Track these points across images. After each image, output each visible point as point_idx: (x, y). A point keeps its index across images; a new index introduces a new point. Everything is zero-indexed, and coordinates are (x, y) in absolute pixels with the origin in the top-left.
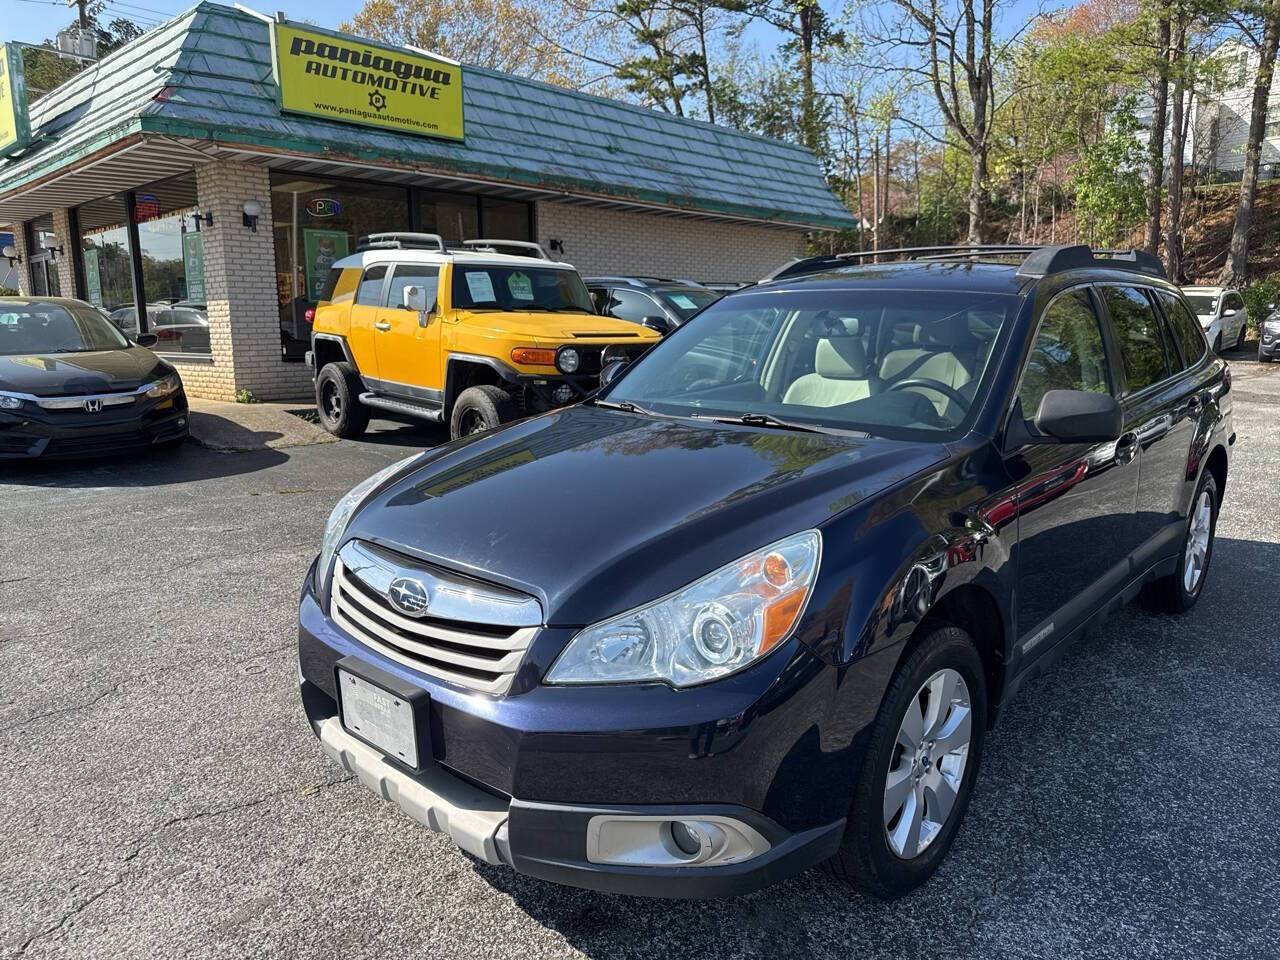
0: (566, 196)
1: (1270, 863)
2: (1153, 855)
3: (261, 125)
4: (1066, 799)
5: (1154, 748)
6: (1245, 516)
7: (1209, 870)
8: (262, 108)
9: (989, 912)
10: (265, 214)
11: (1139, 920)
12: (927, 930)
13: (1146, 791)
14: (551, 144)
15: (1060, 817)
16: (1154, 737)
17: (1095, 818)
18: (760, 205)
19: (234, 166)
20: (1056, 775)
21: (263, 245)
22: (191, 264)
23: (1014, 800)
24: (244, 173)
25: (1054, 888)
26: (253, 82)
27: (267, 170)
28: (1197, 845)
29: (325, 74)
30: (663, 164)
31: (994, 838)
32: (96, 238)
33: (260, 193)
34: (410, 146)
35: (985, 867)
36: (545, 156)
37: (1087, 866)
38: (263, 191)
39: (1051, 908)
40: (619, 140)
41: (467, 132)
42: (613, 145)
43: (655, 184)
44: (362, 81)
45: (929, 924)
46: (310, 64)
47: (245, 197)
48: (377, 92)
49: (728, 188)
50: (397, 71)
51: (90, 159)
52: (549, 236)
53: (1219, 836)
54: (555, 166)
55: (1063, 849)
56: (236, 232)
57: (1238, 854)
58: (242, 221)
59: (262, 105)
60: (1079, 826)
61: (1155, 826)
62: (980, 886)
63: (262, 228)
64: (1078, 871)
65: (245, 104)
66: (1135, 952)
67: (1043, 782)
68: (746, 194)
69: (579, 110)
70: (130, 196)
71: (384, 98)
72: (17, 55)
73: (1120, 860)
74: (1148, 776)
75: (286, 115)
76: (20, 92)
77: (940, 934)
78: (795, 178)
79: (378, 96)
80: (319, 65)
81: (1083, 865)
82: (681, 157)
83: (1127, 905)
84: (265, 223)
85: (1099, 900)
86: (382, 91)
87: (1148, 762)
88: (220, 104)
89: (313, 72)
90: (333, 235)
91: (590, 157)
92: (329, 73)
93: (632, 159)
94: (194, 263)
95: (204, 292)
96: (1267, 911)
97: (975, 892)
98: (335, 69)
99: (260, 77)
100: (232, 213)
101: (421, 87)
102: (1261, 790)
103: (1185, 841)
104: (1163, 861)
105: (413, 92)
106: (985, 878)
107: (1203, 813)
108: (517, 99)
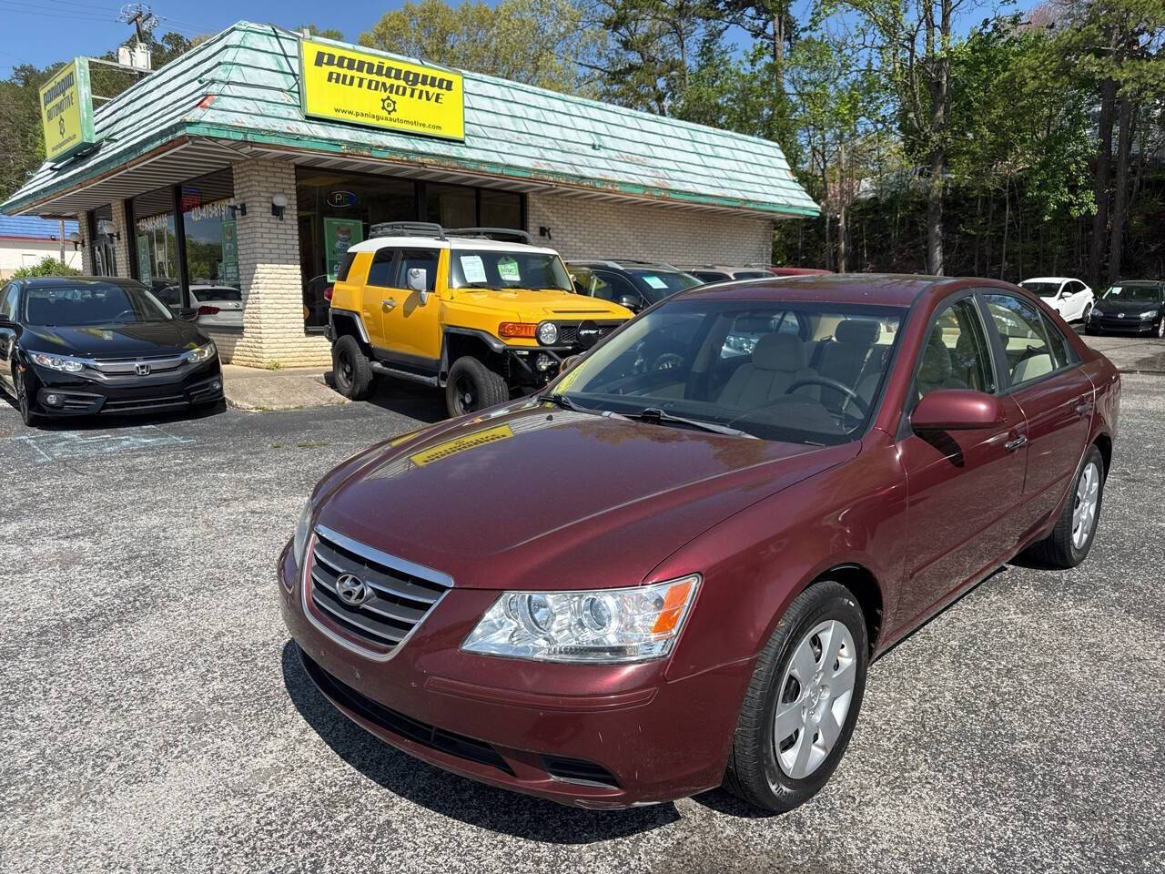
0: (554, 189)
1: (1124, 770)
2: (1021, 760)
3: (288, 128)
4: (952, 713)
5: (1038, 673)
6: (1158, 478)
7: (1070, 774)
8: (289, 113)
9: (871, 800)
10: (291, 205)
11: (1000, 811)
12: (816, 812)
13: (1024, 709)
14: (541, 141)
15: (945, 727)
16: (1039, 665)
17: (975, 729)
18: (729, 196)
19: (265, 164)
20: (947, 694)
21: (289, 232)
22: (227, 248)
23: (906, 713)
24: (274, 170)
25: (930, 783)
26: (282, 90)
27: (293, 167)
28: (1062, 753)
29: (344, 83)
30: (641, 158)
31: (884, 743)
32: (148, 226)
33: (287, 186)
34: (417, 145)
35: (873, 765)
36: (536, 153)
37: (962, 767)
38: (290, 185)
39: (924, 799)
40: (602, 137)
41: (466, 132)
42: (597, 143)
43: (634, 177)
44: (376, 89)
45: (818, 807)
46: (331, 74)
47: (273, 190)
48: (388, 98)
49: (700, 179)
50: (406, 79)
51: (144, 158)
52: (539, 223)
53: (1083, 747)
54: (544, 162)
55: (943, 753)
56: (266, 220)
57: (1097, 763)
58: (271, 210)
59: (290, 110)
60: (960, 735)
61: (1028, 737)
62: (866, 779)
63: (289, 217)
64: (953, 771)
65: (275, 110)
66: (992, 836)
67: (934, 699)
68: (717, 185)
69: (567, 112)
70: (177, 189)
71: (394, 103)
72: (84, 69)
73: (991, 763)
74: (1029, 696)
75: (310, 118)
76: (86, 100)
77: (826, 815)
78: (762, 170)
79: (389, 101)
80: (338, 75)
81: (958, 765)
82: (659, 152)
83: (992, 799)
84: (291, 212)
85: (968, 794)
86: (393, 97)
87: (1031, 685)
88: (254, 110)
89: (334, 81)
90: (350, 223)
91: (575, 153)
92: (348, 82)
93: (613, 154)
94: (230, 247)
95: (238, 272)
96: (1115, 808)
97: (861, 784)
98: (352, 78)
99: (288, 86)
100: (263, 204)
101: (427, 93)
102: (1128, 711)
103: (1052, 750)
104: (1030, 766)
105: (420, 97)
106: (871, 773)
107: (1072, 728)
108: (512, 102)
